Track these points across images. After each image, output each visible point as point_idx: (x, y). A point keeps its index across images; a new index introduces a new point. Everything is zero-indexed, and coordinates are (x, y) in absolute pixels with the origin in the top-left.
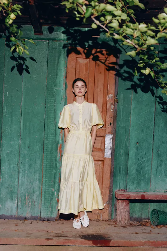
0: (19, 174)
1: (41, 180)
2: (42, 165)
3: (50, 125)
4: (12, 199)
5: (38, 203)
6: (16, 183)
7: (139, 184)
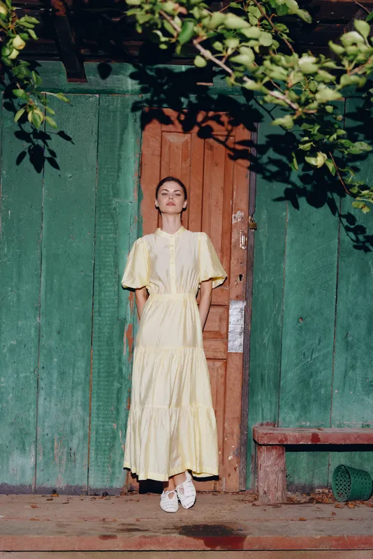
0: (38, 392)
1: (87, 406)
2: (88, 373)
3: (106, 283)
4: (23, 450)
5: (82, 456)
6: (32, 414)
7: (305, 409)
